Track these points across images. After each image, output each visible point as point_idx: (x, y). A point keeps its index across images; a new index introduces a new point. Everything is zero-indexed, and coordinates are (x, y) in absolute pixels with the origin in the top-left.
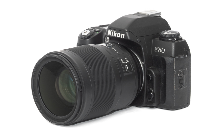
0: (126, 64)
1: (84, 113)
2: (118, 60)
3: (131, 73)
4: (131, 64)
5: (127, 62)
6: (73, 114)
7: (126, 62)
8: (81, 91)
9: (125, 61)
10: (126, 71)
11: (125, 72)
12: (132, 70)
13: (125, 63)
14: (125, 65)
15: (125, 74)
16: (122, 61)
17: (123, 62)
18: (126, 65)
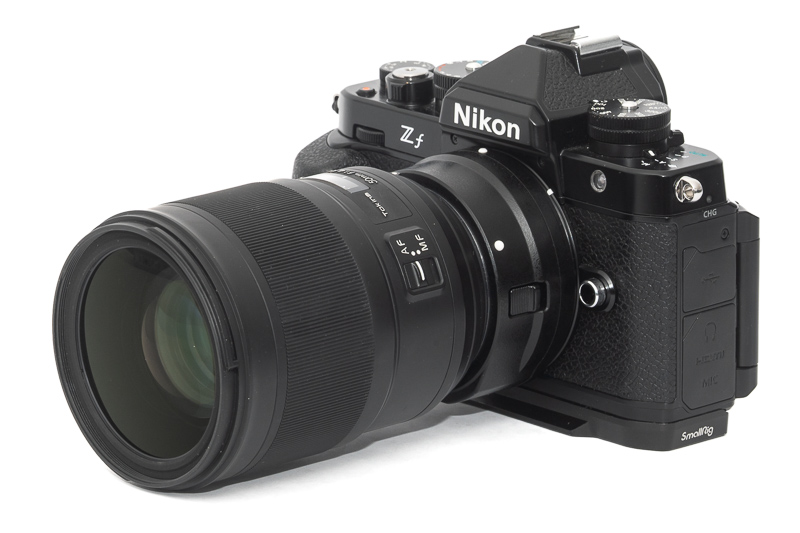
0: (417, 258)
2: (387, 243)
3: (438, 293)
4: (436, 259)
5: (423, 249)
7: (419, 252)
8: (235, 371)
9: (415, 246)
10: (417, 288)
11: (413, 290)
12: (439, 280)
13: (413, 253)
14: (414, 262)
15: (412, 299)
16: (403, 247)
17: (404, 251)
18: (417, 263)
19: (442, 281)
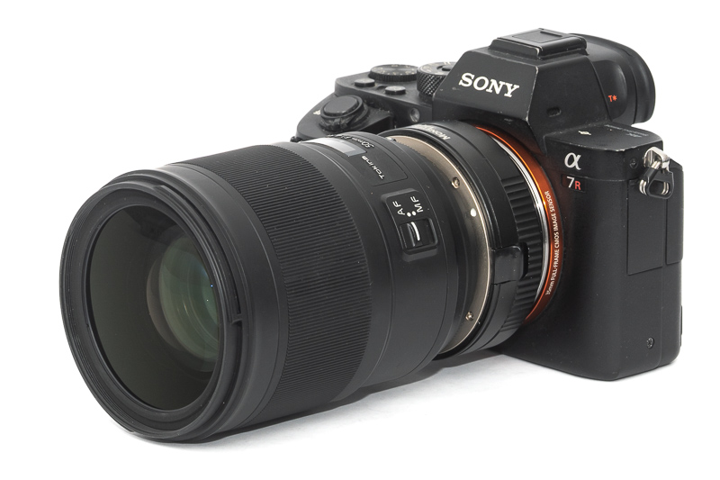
0: (413, 218)
1: (247, 403)
2: (384, 205)
3: (433, 253)
4: (431, 221)
5: (418, 211)
6: (208, 407)
7: (414, 213)
8: (239, 324)
9: (410, 207)
10: (413, 248)
11: (410, 250)
12: (434, 240)
13: (409, 215)
14: (410, 222)
15: (410, 258)
16: (399, 208)
17: (400, 212)
18: (413, 223)
19: (437, 241)
